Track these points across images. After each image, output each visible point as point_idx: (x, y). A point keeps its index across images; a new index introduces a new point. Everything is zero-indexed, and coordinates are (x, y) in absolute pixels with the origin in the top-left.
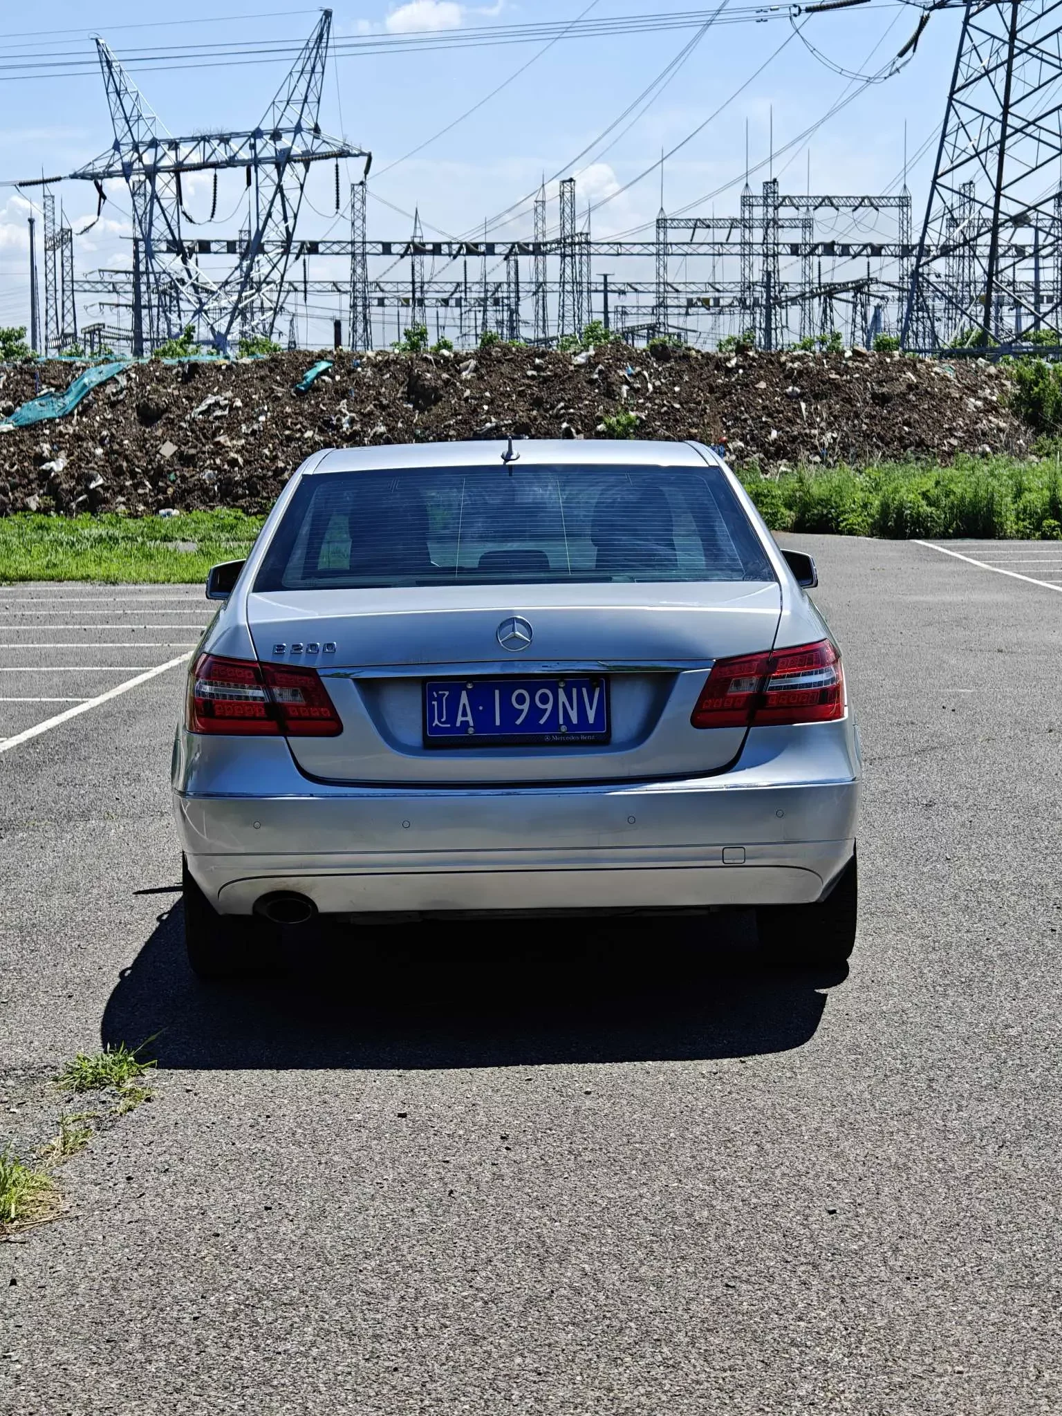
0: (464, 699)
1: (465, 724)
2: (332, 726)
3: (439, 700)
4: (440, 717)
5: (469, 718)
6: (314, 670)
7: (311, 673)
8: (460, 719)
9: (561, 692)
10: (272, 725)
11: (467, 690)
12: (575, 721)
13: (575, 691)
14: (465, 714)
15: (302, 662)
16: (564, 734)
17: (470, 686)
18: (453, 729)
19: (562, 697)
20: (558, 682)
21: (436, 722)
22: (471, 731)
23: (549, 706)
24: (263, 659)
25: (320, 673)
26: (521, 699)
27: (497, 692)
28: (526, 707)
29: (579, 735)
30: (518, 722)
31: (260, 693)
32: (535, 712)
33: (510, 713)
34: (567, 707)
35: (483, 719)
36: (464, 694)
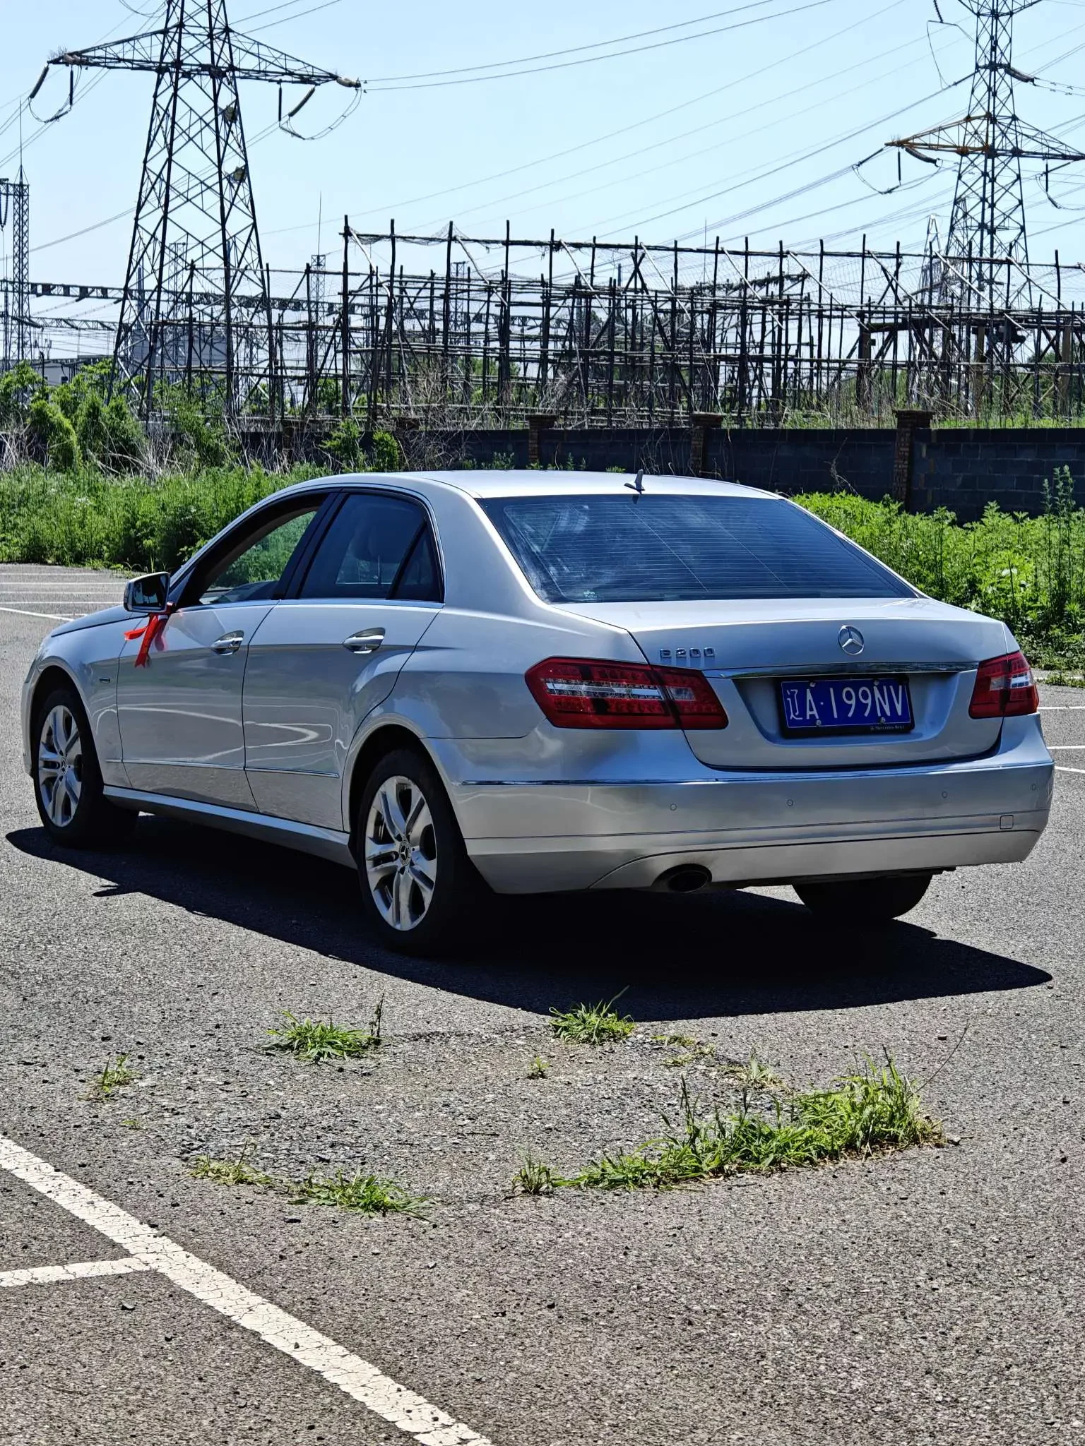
0: (809, 697)
1: (812, 716)
2: (717, 720)
3: (792, 696)
4: (795, 711)
5: (815, 712)
6: (700, 672)
7: (697, 674)
8: (809, 713)
9: (875, 688)
10: (671, 720)
11: (811, 688)
12: (888, 713)
13: (885, 688)
14: (811, 709)
15: (688, 665)
16: (883, 725)
17: (812, 685)
18: (805, 722)
19: (877, 695)
20: (873, 681)
21: (792, 716)
22: (819, 723)
23: (869, 701)
24: (653, 662)
25: (705, 674)
26: (849, 696)
27: (831, 690)
28: (853, 702)
29: (894, 725)
30: (850, 715)
31: (655, 692)
32: (861, 707)
33: (843, 708)
34: (880, 701)
35: (825, 712)
36: (808, 691)
